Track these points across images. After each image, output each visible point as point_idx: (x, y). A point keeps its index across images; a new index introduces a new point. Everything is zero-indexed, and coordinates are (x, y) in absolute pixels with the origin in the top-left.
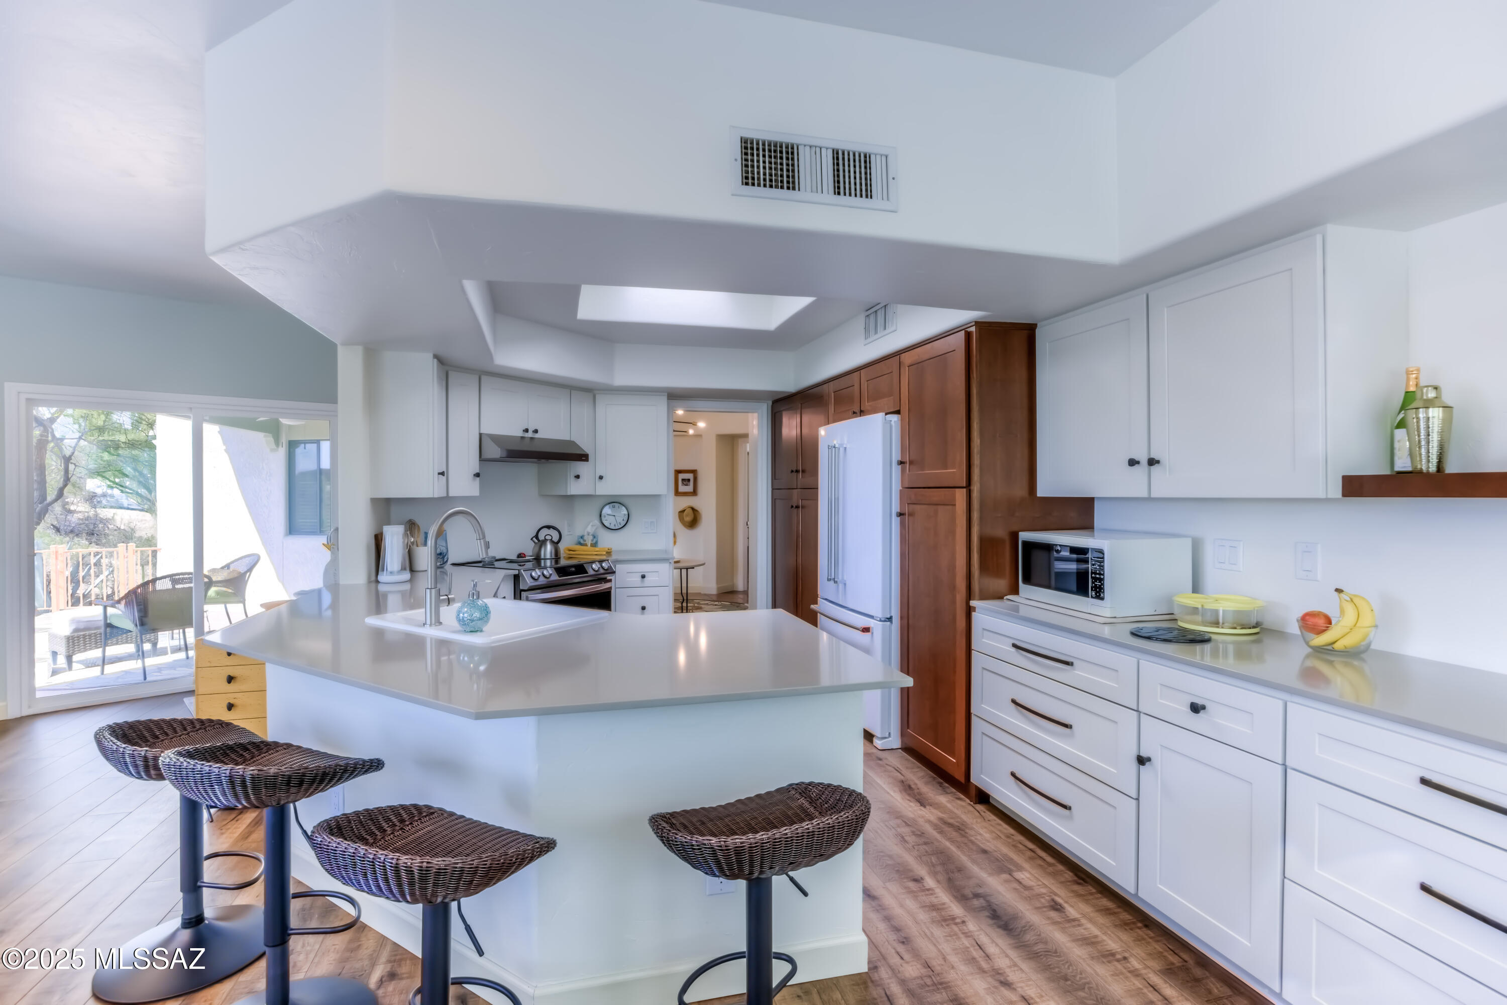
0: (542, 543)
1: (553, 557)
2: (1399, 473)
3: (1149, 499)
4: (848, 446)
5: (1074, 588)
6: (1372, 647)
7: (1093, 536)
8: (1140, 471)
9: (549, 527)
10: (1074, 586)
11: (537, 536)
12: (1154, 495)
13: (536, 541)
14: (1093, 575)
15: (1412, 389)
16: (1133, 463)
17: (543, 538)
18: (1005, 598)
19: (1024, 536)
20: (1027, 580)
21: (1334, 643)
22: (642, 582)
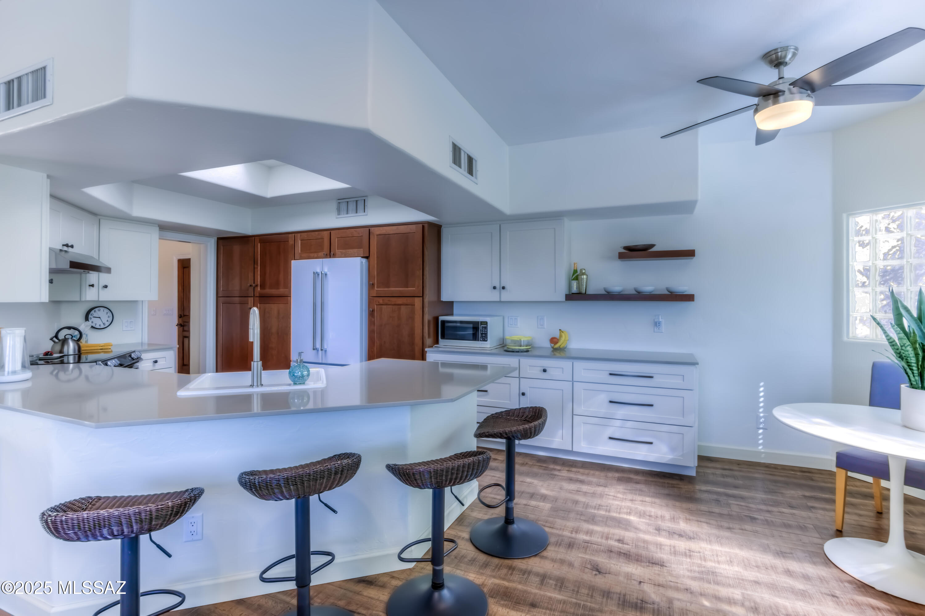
0: (64, 342)
1: (77, 352)
2: (573, 293)
3: (500, 302)
4: (328, 273)
5: (472, 339)
6: (567, 347)
7: (453, 316)
8: (496, 292)
9: (69, 328)
10: (471, 337)
11: (56, 336)
12: (502, 300)
13: (57, 341)
14: (482, 332)
15: (576, 269)
16: (495, 288)
17: (64, 338)
18: (434, 346)
19: (442, 318)
20: (443, 337)
21: (560, 346)
22: (154, 366)
